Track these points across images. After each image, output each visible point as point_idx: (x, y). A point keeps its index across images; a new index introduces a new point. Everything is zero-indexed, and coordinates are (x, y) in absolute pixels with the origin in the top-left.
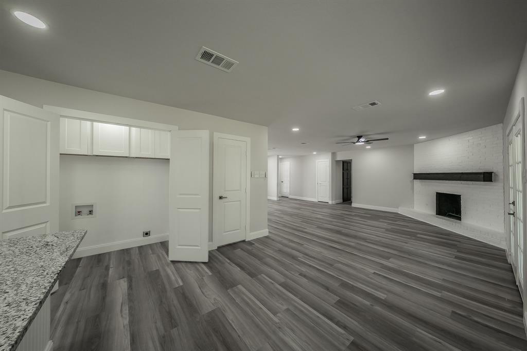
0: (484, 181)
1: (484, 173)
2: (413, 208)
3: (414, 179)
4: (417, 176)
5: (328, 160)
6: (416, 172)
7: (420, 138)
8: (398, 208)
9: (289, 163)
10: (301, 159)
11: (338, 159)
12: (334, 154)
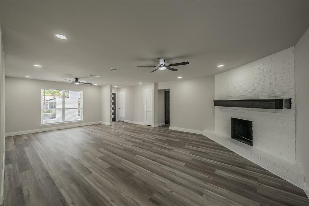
0: (276, 109)
1: (276, 100)
2: (214, 131)
3: (215, 105)
4: (218, 103)
5: (152, 90)
6: (216, 99)
7: (219, 66)
8: (203, 131)
9: (124, 92)
10: (133, 89)
11: (160, 88)
12: (156, 85)
